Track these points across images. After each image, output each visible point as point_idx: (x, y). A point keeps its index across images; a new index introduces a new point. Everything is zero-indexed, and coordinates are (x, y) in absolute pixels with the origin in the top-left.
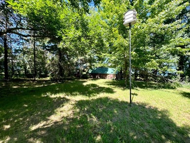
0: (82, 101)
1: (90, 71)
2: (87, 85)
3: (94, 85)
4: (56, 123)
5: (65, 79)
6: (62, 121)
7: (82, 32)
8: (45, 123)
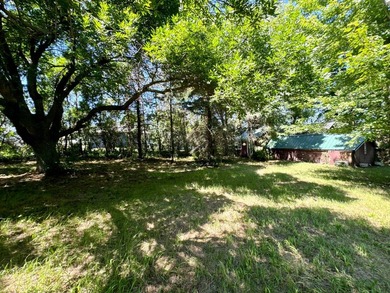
0: (259, 207)
1: (272, 145)
2: (267, 175)
3: (284, 177)
4: (215, 239)
5: (219, 160)
6: (224, 238)
7: (256, 60)
8: (197, 233)
